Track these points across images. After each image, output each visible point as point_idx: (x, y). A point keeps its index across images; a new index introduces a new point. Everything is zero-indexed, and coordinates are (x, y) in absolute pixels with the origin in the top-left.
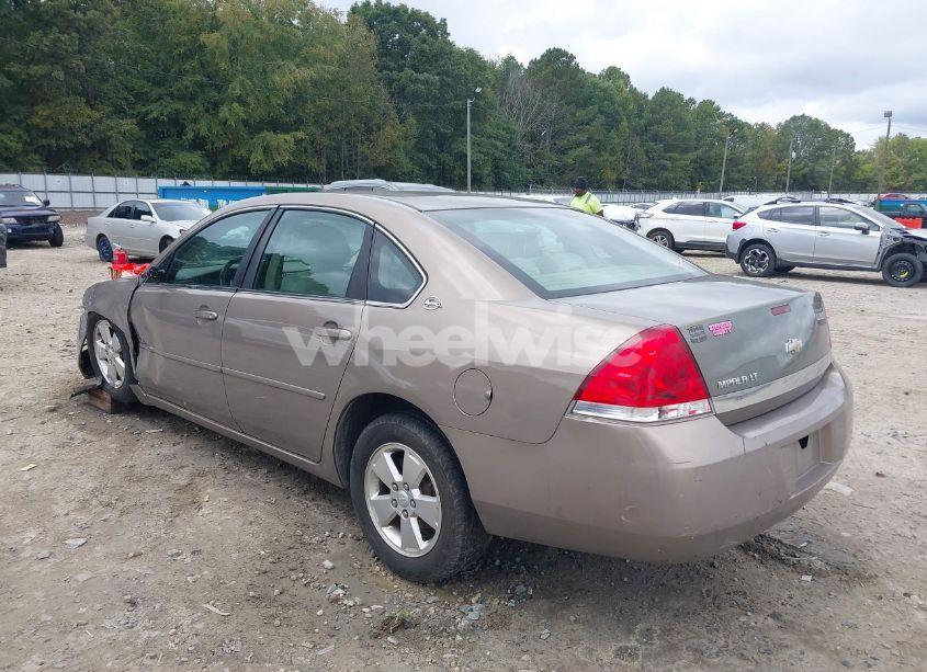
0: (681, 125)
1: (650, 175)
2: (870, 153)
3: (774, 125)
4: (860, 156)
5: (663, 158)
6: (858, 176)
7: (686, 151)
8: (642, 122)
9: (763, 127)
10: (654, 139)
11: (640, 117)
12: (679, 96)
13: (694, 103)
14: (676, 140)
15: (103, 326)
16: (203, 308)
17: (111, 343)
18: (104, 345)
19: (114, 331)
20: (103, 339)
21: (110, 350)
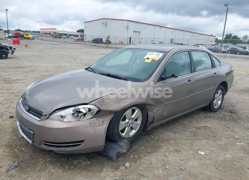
15: (129, 111)
16: (189, 81)
17: (133, 116)
18: (127, 120)
19: (137, 110)
20: (127, 118)
21: (130, 121)
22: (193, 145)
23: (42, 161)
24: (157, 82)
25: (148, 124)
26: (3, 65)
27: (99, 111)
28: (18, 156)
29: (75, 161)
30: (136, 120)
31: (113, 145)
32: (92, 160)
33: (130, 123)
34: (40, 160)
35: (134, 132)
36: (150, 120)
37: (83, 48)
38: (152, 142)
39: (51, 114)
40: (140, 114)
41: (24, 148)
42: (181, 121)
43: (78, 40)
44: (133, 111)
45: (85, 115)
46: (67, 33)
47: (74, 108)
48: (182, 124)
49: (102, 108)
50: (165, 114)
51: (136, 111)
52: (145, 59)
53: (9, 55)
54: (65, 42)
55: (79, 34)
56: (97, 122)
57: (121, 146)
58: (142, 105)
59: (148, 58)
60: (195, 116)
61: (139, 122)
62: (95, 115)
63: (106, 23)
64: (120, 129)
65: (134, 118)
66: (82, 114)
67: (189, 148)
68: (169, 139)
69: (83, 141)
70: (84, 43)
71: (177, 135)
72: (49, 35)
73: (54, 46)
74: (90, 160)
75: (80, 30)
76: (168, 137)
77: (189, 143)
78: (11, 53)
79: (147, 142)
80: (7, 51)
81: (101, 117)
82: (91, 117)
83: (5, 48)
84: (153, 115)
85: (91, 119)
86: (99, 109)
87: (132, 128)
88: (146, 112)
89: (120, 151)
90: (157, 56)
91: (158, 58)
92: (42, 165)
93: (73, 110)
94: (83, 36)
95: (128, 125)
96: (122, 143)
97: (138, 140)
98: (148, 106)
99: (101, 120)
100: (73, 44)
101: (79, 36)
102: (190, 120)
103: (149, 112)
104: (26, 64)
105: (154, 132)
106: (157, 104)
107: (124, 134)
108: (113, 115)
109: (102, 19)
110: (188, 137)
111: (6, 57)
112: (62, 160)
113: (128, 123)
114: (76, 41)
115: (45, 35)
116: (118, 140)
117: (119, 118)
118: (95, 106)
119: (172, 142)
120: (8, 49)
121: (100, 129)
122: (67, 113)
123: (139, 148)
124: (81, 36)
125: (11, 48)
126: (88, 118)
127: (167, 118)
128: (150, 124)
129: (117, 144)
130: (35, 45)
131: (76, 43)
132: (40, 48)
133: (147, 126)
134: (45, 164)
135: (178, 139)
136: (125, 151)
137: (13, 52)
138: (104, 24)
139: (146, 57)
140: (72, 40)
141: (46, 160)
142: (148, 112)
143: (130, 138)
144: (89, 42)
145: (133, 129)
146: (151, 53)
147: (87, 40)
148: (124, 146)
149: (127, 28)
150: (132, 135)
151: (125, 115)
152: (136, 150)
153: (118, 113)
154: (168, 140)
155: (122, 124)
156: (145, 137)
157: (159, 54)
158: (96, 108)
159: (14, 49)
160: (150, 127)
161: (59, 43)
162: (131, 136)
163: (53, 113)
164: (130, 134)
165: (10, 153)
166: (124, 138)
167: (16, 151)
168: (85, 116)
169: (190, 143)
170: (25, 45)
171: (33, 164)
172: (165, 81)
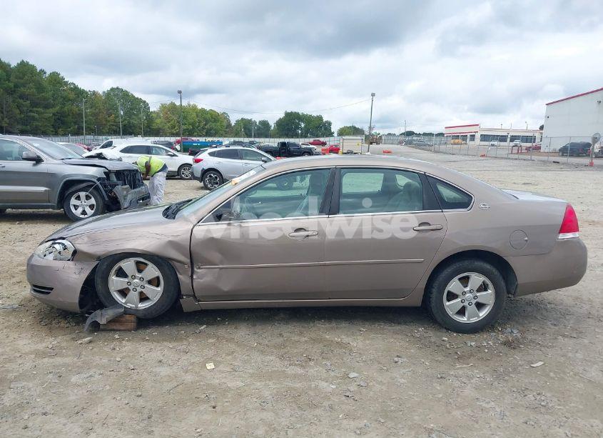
0: (40, 88)
1: (24, 124)
2: (157, 113)
3: (101, 93)
4: (154, 115)
5: (31, 111)
6: (154, 126)
7: (47, 107)
8: (12, 85)
9: (94, 93)
10: (21, 97)
11: (9, 80)
12: (33, 67)
13: (45, 73)
14: (38, 99)
15: (129, 263)
17: (141, 274)
19: (148, 264)
20: (127, 274)
21: (135, 281)
33: (136, 284)
35: (149, 303)
36: (184, 289)
40: (158, 273)
46: (505, 134)
56: (73, 266)
61: (160, 288)
62: (72, 256)
64: (113, 288)
65: (142, 278)
72: (461, 141)
81: (79, 261)
82: (68, 258)
84: (190, 281)
86: (75, 248)
95: (132, 287)
98: (174, 262)
99: (79, 265)
101: (538, 140)
103: (181, 275)
107: (124, 300)
108: (98, 262)
113: (129, 282)
115: (452, 141)
117: (103, 269)
118: (70, 243)
143: (136, 310)
144: (550, 153)
147: (548, 150)
150: (144, 308)
153: (102, 260)
155: (116, 281)
160: (185, 304)
162: (141, 308)
164: (140, 305)
168: (61, 255)
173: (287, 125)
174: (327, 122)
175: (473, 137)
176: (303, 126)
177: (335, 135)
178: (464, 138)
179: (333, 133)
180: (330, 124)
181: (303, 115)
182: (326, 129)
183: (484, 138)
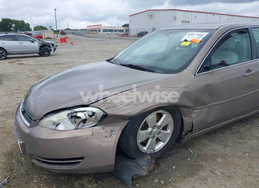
15: (153, 116)
16: (249, 71)
17: (159, 123)
18: (150, 129)
19: (165, 114)
20: (149, 126)
21: (155, 130)
22: (252, 168)
23: (37, 179)
24: (198, 73)
25: (184, 133)
26: (43, 62)
27: (105, 116)
28: (12, 168)
29: (77, 182)
30: (165, 128)
31: (130, 163)
32: (99, 182)
33: (155, 132)
34: (35, 177)
35: (161, 145)
36: (186, 128)
37: (126, 43)
38: (189, 159)
39: (42, 119)
40: (170, 119)
41: (23, 159)
42: (235, 129)
43: (123, 35)
44: (160, 116)
45: (84, 121)
46: (112, 29)
47: (70, 112)
48: (237, 133)
49: (109, 112)
50: (210, 120)
51: (164, 116)
52: (182, 42)
53: (52, 53)
54: (109, 38)
55: (124, 28)
56: (102, 131)
57: (140, 165)
58: (173, 107)
59: (186, 40)
60: (256, 120)
61: (169, 131)
62: (99, 121)
63: (152, 15)
64: (139, 141)
65: (160, 126)
66: (79, 120)
67: (246, 173)
68: (215, 155)
69: (83, 158)
70: (129, 38)
71: (228, 149)
72: (95, 32)
73: (98, 42)
74: (97, 183)
75: (126, 24)
76: (213, 153)
77: (247, 163)
78: (53, 50)
79: (182, 159)
80: (49, 48)
81: (108, 124)
82: (95, 124)
83: (47, 46)
84: (191, 120)
85: (94, 127)
86: (105, 114)
87: (158, 140)
88: (180, 117)
89: (138, 173)
90: (199, 36)
91: (201, 39)
92: (35, 184)
93: (68, 114)
94: (128, 31)
95: (152, 135)
96: (142, 162)
97: (169, 154)
98: (183, 108)
99: (108, 129)
100: (117, 40)
101: (124, 31)
102: (248, 126)
103: (185, 117)
104: (66, 60)
105: (194, 143)
106: (197, 106)
107: (145, 148)
108: (126, 122)
109: (148, 10)
110: (245, 153)
111: (49, 55)
112: (61, 179)
113: (151, 132)
114: (121, 36)
115: (91, 32)
116: (136, 156)
117: (136, 126)
118: (98, 110)
119: (219, 160)
120: (50, 47)
121: (108, 142)
122: (60, 118)
123: (169, 168)
124: (126, 31)
125: (53, 45)
126: (90, 126)
127: (214, 125)
128: (186, 134)
129: (134, 162)
130: (80, 43)
131: (121, 38)
132: (85, 44)
133: (182, 136)
134: (39, 184)
135: (229, 157)
136: (145, 173)
137: (55, 49)
138: (150, 16)
139: (183, 39)
140: (117, 36)
141: (42, 177)
142: (183, 116)
143: (155, 153)
144: (134, 36)
145: (161, 141)
146: (191, 33)
147: (132, 35)
148: (143, 166)
149: (175, 18)
150: (159, 149)
151: (146, 122)
152: (164, 171)
153: (133, 119)
154: (213, 157)
155: (142, 134)
156: (180, 150)
157: (202, 34)
158: (100, 111)
159: (56, 46)
160: (186, 138)
161: (103, 39)
162: (157, 151)
163: (44, 117)
164: (156, 148)
165: (5, 164)
166: (145, 154)
167: (14, 161)
168: (85, 123)
169: (249, 164)
170: (71, 43)
171: (25, 182)
172: (210, 71)
173: (5, 25)
174: (27, 24)
175: (99, 31)
176: (14, 25)
177: (33, 30)
178: (96, 31)
179: (31, 29)
180: (29, 25)
181: (13, 20)
182: (27, 27)
183: (105, 31)
